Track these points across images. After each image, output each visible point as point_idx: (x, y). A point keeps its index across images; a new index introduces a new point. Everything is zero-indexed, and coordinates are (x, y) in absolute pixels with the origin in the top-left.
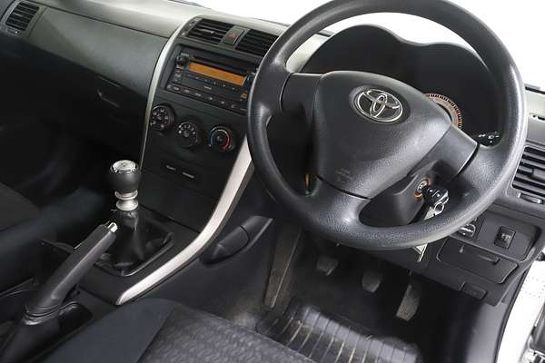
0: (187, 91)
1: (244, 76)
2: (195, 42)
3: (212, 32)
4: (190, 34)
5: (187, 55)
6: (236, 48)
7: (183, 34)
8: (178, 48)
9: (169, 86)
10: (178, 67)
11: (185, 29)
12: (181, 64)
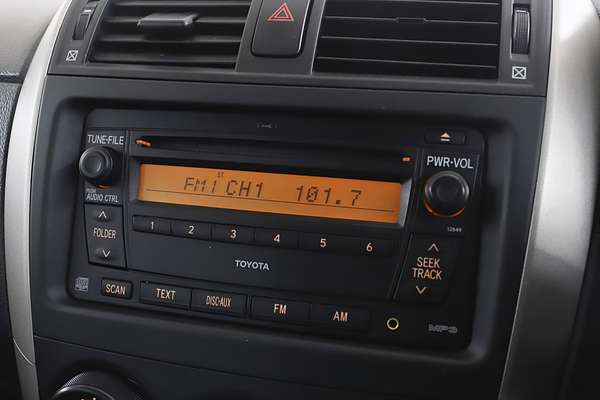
0: (166, 294)
1: (399, 179)
2: (133, 76)
3: (187, 20)
4: (99, 49)
5: (116, 141)
6: (319, 67)
7: (72, 55)
8: (69, 124)
9: (82, 284)
10: (92, 194)
11: (72, 31)
12: (104, 181)
